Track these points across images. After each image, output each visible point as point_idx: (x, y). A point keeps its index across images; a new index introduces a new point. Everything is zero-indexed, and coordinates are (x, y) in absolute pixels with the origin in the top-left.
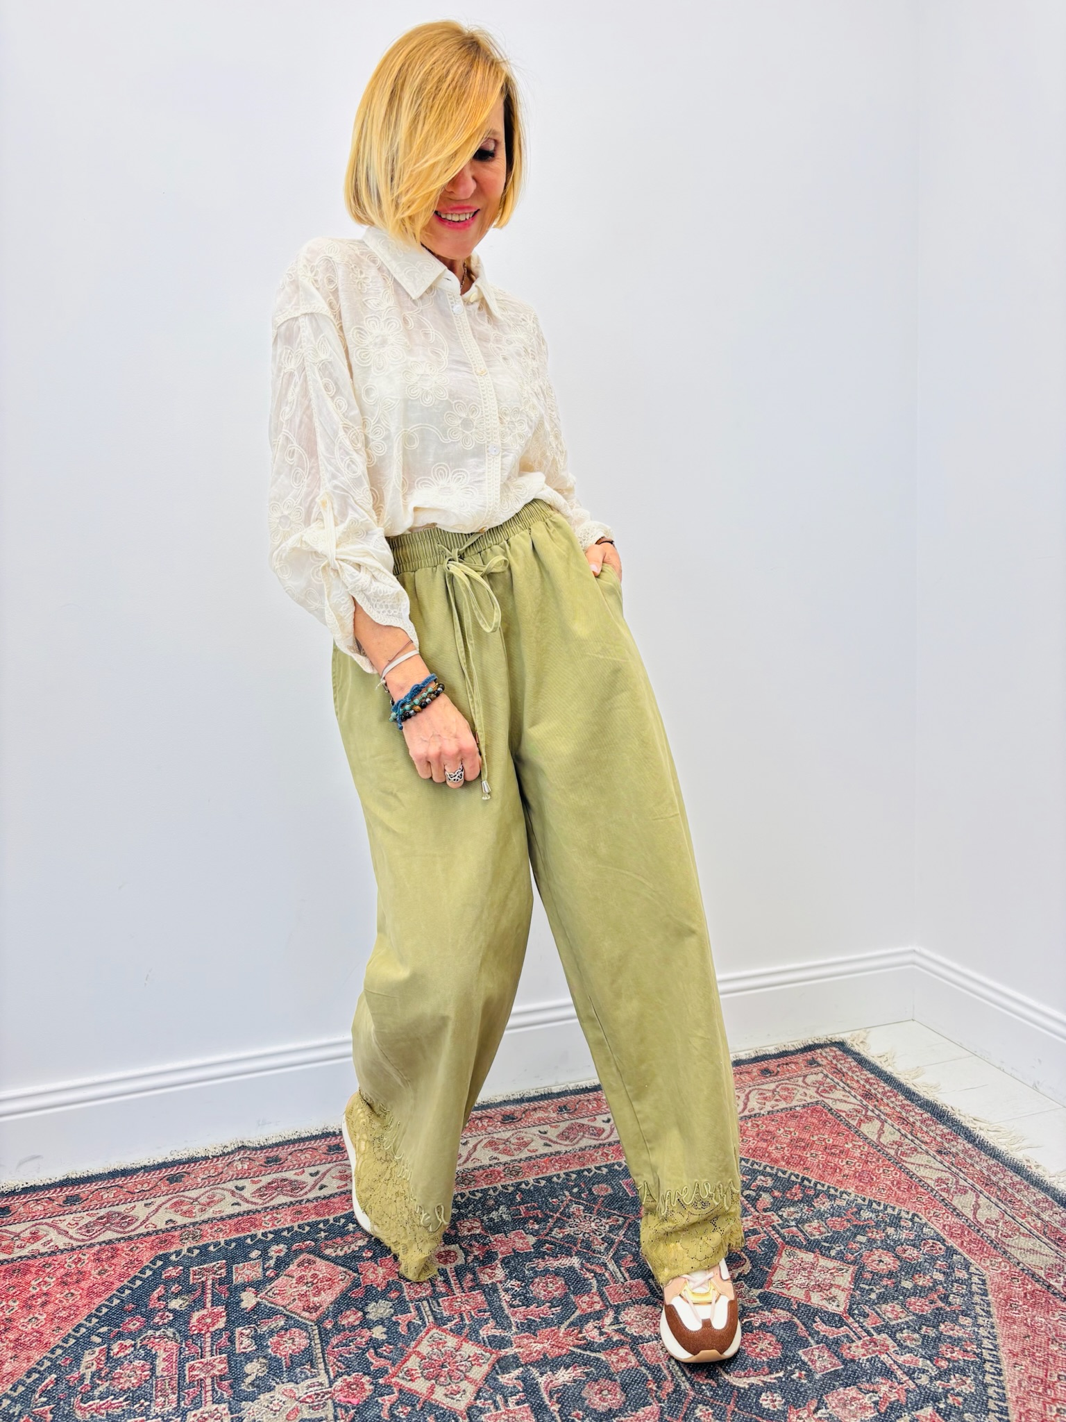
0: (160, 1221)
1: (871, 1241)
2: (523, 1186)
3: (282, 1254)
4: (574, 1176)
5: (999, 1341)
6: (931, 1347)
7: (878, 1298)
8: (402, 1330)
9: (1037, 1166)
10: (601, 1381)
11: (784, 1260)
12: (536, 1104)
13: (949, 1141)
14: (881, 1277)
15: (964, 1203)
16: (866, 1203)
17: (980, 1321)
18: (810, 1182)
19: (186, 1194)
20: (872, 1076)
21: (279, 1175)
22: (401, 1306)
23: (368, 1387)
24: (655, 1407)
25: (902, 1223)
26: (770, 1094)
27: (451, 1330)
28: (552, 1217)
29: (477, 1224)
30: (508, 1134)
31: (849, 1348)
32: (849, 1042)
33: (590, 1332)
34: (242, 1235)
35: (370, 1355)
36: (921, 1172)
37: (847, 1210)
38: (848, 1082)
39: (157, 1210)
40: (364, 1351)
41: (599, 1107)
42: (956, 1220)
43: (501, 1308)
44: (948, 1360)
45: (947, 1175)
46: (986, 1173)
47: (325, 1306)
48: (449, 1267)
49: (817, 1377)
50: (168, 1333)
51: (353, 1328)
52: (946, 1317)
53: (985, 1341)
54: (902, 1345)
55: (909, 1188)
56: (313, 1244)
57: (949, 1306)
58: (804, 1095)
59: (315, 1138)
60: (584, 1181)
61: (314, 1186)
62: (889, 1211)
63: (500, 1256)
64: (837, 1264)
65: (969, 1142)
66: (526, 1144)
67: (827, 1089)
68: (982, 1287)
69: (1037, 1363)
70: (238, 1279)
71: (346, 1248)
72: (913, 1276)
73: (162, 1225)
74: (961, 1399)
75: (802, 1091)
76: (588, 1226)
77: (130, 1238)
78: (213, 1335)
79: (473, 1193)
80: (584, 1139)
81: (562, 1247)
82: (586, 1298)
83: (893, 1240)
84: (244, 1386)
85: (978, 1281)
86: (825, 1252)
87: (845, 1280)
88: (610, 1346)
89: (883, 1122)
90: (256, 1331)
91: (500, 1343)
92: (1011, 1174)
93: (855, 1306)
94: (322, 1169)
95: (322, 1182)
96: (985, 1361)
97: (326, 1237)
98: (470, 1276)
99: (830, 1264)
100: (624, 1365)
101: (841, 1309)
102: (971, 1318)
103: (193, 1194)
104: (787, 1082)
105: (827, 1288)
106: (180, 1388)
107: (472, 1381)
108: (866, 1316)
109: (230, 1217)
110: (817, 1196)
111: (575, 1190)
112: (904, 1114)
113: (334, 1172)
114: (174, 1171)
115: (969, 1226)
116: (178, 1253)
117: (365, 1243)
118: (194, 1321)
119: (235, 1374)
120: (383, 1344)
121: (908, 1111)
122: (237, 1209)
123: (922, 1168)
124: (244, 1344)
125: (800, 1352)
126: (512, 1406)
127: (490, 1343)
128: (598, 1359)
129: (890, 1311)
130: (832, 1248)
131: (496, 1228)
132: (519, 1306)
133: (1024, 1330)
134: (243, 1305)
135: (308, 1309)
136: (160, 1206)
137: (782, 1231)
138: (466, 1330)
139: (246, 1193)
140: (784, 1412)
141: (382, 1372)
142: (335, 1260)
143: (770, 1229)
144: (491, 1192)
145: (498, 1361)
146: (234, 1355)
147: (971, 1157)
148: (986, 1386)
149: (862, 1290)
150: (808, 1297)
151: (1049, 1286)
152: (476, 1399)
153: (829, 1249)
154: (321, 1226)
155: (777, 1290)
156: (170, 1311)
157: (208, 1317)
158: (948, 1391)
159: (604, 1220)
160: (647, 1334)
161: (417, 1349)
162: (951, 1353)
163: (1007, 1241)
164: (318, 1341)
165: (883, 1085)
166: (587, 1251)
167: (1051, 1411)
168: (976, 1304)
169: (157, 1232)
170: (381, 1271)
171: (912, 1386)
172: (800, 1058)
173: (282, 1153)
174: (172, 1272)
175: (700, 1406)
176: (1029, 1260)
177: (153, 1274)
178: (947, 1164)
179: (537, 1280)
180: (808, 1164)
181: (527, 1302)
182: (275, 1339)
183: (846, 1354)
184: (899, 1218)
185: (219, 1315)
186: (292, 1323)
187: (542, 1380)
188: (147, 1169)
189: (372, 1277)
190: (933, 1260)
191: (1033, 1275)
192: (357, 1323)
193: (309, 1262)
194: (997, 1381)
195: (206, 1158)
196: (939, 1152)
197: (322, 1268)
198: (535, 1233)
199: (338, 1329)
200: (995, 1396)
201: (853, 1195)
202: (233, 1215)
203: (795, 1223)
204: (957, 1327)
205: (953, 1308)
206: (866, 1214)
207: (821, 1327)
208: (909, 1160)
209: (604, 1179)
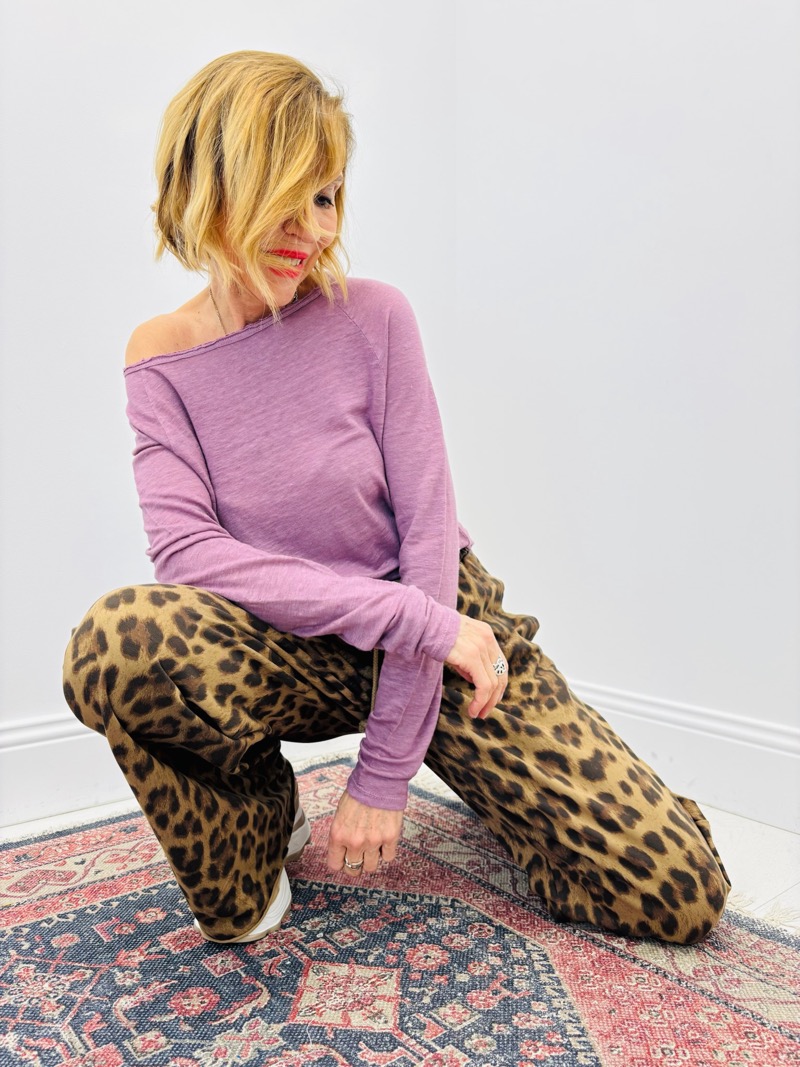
1: (413, 937)
5: (585, 1023)
6: (509, 1044)
7: (432, 1002)
11: (312, 980)
13: (470, 827)
14: (432, 975)
15: (500, 880)
16: (401, 897)
17: (556, 1003)
18: (334, 887)
25: (443, 911)
36: (452, 859)
37: (380, 909)
41: (71, 850)
42: (492, 899)
44: (534, 1061)
45: (477, 857)
52: (517, 1006)
53: (570, 1027)
54: (474, 1054)
55: (442, 877)
57: (516, 993)
60: (41, 934)
62: (426, 901)
64: (379, 971)
68: (545, 963)
69: (634, 1040)
72: (467, 965)
75: (313, 804)
76: (36, 988)
80: (46, 886)
83: (437, 930)
85: (538, 958)
86: (361, 960)
87: (390, 987)
93: (406, 1019)
96: (576, 1052)
99: (369, 972)
101: (391, 1025)
102: (545, 1002)
105: (369, 1002)
108: (423, 1027)
110: (344, 900)
115: (513, 902)
123: (451, 856)
129: (452, 1014)
130: (369, 953)
133: (605, 1002)
137: (307, 946)
143: (292, 946)
149: (411, 995)
150: (346, 1018)
151: (614, 949)
153: (366, 955)
155: (304, 1018)
159: (63, 977)
162: (536, 1051)
166: (31, 1022)
168: (545, 984)
178: (474, 847)
184: (438, 907)
190: (483, 943)
196: (464, 837)
201: (384, 893)
203: (321, 934)
204: (532, 1017)
205: (521, 994)
206: (402, 909)
207: (367, 1055)
208: (435, 850)
209: (70, 928)
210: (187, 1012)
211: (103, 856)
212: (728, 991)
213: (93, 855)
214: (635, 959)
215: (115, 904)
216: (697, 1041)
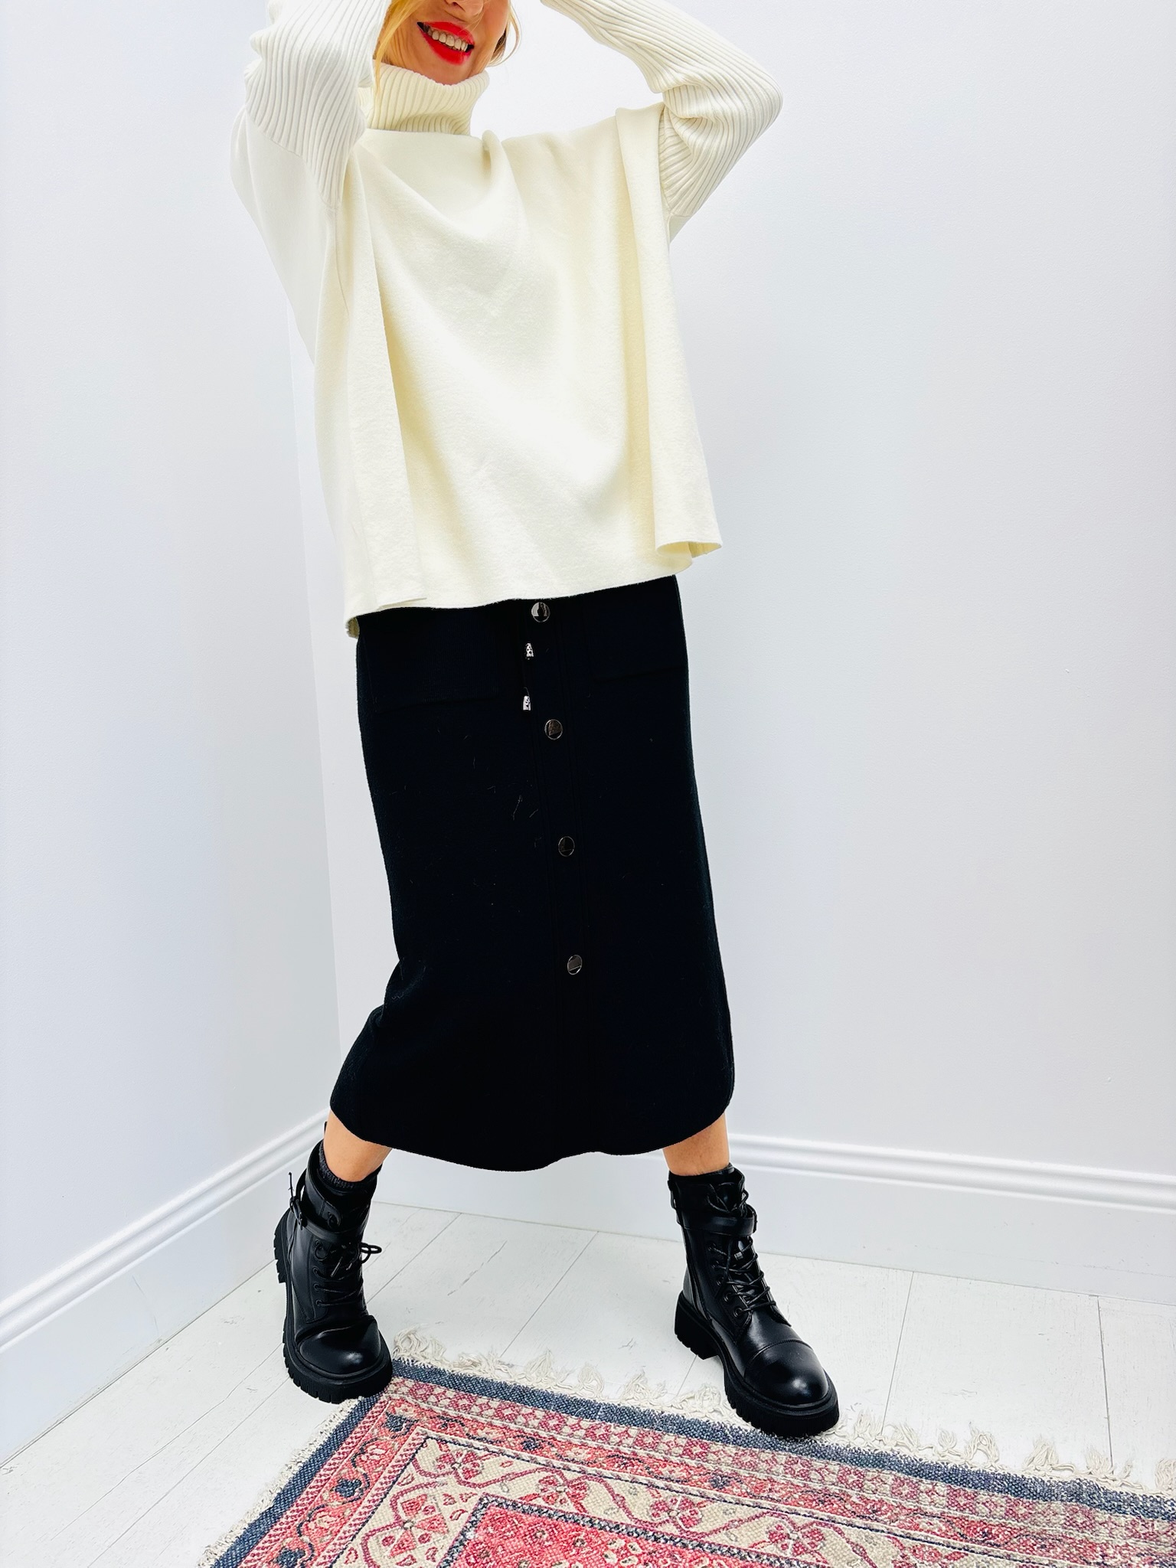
13: (703, 1458)
20: (495, 1403)
26: (398, 1534)
36: (743, 1538)
38: (481, 1433)
45: (770, 1521)
46: (796, 1482)
58: (450, 1501)
67: (469, 1466)
89: (600, 1478)
104: (396, 1489)
112: (606, 1446)
121: (606, 1438)
165: (531, 1411)
178: (747, 1500)
196: (715, 1485)
208: (703, 1528)
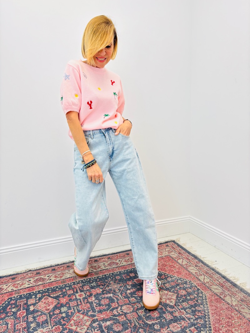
0: (10, 289)
1: (180, 288)
2: (99, 277)
3: (40, 297)
4: (111, 274)
5: (209, 311)
6: (194, 312)
7: (182, 301)
8: (70, 314)
9: (218, 269)
10: (117, 324)
12: (102, 257)
13: (198, 263)
14: (183, 296)
15: (201, 278)
16: (179, 278)
17: (205, 306)
18: (166, 274)
19: (16, 282)
20: (180, 249)
21: (40, 277)
22: (69, 308)
23: (61, 328)
24: (130, 329)
27: (82, 313)
28: (106, 284)
29: (88, 287)
30: (96, 264)
31: (175, 314)
32: (176, 241)
33: (115, 312)
34: (30, 292)
35: (62, 320)
36: (192, 271)
37: (175, 281)
38: (175, 250)
39: (9, 287)
40: (60, 319)
41: (117, 257)
42: (199, 282)
43: (94, 307)
44: (198, 316)
45: (198, 271)
46: (206, 271)
47: (51, 309)
48: (81, 298)
49: (167, 321)
50: (11, 317)
51: (57, 314)
52: (197, 305)
53: (206, 311)
54: (187, 312)
55: (189, 275)
56: (48, 294)
58: (165, 253)
59: (49, 267)
60: (114, 275)
61: (48, 279)
62: (184, 280)
63: (94, 295)
64: (173, 293)
65: (202, 263)
66: (100, 267)
67: (171, 252)
68: (205, 298)
69: (218, 315)
70: (29, 303)
71: (56, 294)
72: (190, 296)
73: (10, 290)
74: (200, 325)
75: (165, 252)
76: (115, 286)
77: (2, 294)
78: (23, 317)
79: (87, 279)
80: (114, 265)
81: (108, 291)
82: (114, 304)
83: (185, 287)
84: (31, 330)
85: (204, 296)
87: (174, 297)
88: (119, 315)
89: (183, 259)
90: (34, 316)
91: (94, 316)
92: (212, 271)
93: (176, 303)
94: (50, 275)
95: (50, 278)
96: (206, 315)
97: (51, 292)
98: (86, 300)
99: (171, 294)
100: (123, 320)
101: (173, 304)
102: (203, 305)
103: (18, 282)
104: (161, 250)
105: (170, 299)
106: (14, 331)
107: (87, 326)
108: (179, 306)
109: (27, 288)
110: (168, 277)
111: (112, 278)
113: (53, 276)
114: (13, 277)
115: (203, 283)
116: (14, 297)
117: (61, 293)
118: (18, 314)
119: (28, 327)
120: (65, 318)
121: (189, 257)
122: (29, 286)
124: (31, 319)
125: (164, 315)
126: (96, 331)
127: (91, 316)
128: (117, 319)
129: (184, 304)
131: (92, 288)
132: (98, 306)
133: (215, 307)
134: (30, 310)
135: (46, 310)
136: (10, 286)
138: (85, 313)
139: (31, 282)
140: (160, 329)
141: (65, 324)
142: (54, 298)
144: (91, 279)
145: (93, 321)
146: (28, 322)
147: (203, 267)
148: (206, 321)
149: (178, 299)
150: (166, 301)
151: (220, 297)
152: (87, 330)
153: (171, 290)
154: (50, 289)
156: (12, 312)
157: (22, 313)
158: (197, 323)
159: (118, 285)
160: (128, 312)
161: (73, 319)
162: (198, 314)
163: (211, 287)
164: (49, 318)
165: (183, 251)
166: (114, 292)
167: (221, 326)
168: (204, 302)
169: (9, 292)
170: (65, 300)
171: (189, 322)
172: (164, 245)
173: (41, 271)
174: (13, 302)
175: (140, 329)
176: (216, 291)
177: (8, 302)
178: (197, 269)
179: (102, 300)
180: (166, 270)
181: (100, 305)
182: (38, 317)
183: (174, 315)
184: (187, 282)
185: (24, 312)
186: (42, 313)
187: (103, 325)
188: (6, 276)
189: (62, 301)
190: (195, 291)
191: (217, 295)
192: (59, 313)
193: (47, 298)
194: (208, 320)
195: (21, 273)
196: (196, 266)
197: (50, 299)
198: (102, 289)
199: (54, 314)
200: (208, 324)
201: (176, 277)
202: (28, 287)
203: (163, 284)
204: (200, 308)
205: (199, 303)
206: (179, 281)
207: (169, 309)
208: (189, 268)
209: (119, 275)
210: (139, 295)
211: (123, 260)
212: (241, 310)
213: (121, 260)
214: (224, 300)
215: (126, 271)
216: (230, 318)
